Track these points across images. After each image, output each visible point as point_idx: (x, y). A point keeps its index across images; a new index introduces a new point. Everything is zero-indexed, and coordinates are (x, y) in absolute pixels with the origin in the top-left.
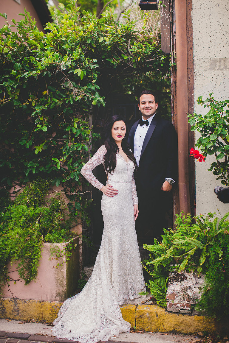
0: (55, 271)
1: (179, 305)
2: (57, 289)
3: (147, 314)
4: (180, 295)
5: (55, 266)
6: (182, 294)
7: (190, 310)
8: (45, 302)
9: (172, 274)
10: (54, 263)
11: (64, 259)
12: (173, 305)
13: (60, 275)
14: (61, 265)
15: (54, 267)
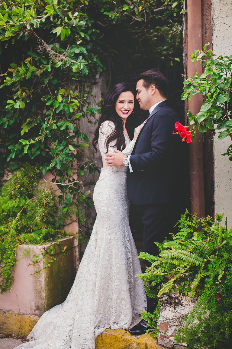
0: (32, 280)
1: (172, 338)
2: (36, 301)
3: (135, 345)
4: (174, 325)
5: (33, 273)
6: (177, 323)
7: (187, 346)
8: (24, 315)
9: (164, 296)
10: (32, 269)
11: (42, 265)
12: (165, 337)
13: (38, 285)
14: (38, 272)
15: (31, 274)
